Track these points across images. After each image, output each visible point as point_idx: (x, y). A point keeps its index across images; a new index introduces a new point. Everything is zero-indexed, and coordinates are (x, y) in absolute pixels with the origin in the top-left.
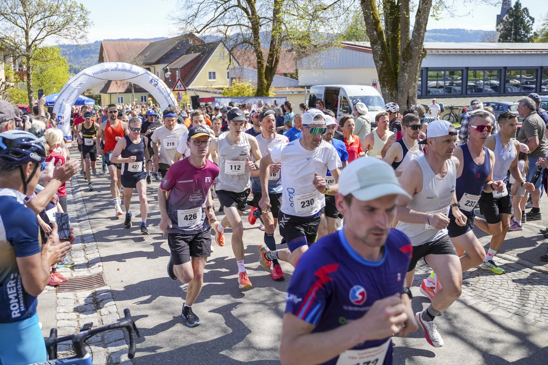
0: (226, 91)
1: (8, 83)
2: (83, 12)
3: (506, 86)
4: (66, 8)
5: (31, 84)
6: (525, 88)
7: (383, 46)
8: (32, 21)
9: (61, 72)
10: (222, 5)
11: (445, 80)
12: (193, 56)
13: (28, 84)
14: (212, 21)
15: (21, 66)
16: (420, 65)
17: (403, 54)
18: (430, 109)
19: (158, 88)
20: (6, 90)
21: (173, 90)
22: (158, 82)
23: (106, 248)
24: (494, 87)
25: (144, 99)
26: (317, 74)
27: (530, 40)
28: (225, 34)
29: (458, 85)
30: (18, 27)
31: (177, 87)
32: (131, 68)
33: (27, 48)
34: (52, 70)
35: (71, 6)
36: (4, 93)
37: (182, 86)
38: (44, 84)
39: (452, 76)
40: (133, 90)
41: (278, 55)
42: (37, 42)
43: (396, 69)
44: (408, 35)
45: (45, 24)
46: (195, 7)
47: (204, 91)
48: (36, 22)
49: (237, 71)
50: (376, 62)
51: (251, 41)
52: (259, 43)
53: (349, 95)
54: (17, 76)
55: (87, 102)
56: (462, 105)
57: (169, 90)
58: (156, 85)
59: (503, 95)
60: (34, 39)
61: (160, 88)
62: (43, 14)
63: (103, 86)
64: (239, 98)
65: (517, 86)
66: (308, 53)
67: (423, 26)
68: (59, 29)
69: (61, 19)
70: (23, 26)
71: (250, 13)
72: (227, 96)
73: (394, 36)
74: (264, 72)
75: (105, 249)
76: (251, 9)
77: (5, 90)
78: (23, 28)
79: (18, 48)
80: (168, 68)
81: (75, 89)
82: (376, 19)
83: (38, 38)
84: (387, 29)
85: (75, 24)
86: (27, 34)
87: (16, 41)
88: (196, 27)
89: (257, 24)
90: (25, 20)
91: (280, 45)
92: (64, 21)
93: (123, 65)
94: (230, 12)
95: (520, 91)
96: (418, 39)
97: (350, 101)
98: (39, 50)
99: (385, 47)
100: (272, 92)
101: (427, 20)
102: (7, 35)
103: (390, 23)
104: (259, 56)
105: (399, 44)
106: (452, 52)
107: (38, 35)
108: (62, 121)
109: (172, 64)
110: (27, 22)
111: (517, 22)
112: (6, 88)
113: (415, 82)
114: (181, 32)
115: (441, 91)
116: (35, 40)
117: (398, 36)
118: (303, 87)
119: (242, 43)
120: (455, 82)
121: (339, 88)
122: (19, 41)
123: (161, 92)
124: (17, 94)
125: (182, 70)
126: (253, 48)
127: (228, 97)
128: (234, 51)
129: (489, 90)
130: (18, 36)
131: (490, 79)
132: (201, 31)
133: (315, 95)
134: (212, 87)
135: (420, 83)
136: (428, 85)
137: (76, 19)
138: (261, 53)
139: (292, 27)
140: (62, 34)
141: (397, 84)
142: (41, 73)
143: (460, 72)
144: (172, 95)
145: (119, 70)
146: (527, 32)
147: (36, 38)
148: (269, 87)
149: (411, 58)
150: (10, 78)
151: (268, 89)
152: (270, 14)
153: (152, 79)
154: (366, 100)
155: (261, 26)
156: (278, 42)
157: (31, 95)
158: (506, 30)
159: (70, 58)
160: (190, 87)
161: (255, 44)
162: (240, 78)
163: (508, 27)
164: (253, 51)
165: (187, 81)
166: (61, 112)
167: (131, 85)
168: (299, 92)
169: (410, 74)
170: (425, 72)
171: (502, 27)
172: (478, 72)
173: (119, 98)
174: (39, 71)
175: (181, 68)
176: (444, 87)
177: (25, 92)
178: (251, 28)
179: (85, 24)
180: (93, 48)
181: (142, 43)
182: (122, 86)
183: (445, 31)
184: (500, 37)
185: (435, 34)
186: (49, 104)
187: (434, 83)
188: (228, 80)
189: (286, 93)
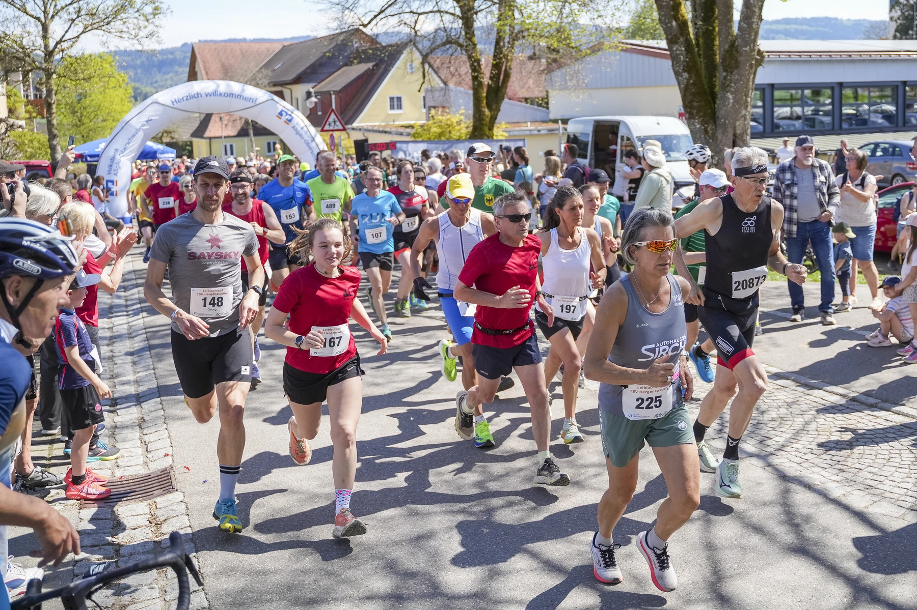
0: (420, 130)
1: (11, 121)
3: (907, 114)
5: (55, 122)
7: (688, 46)
8: (55, 6)
9: (117, 100)
11: (803, 104)
12: (358, 69)
13: (49, 123)
14: (390, 6)
15: (37, 89)
16: (754, 79)
17: (724, 60)
18: (777, 156)
19: (294, 127)
20: (8, 133)
21: (322, 130)
22: (293, 115)
23: (183, 422)
24: (887, 116)
25: (270, 148)
26: (579, 96)
28: (414, 29)
29: (826, 114)
30: (28, 17)
31: (330, 125)
32: (243, 90)
33: (46, 55)
34: (100, 97)
37: (338, 123)
38: (85, 121)
39: (817, 98)
40: (251, 132)
41: (509, 64)
42: (65, 45)
43: (712, 86)
44: (731, 27)
45: (79, 12)
47: (379, 132)
48: (62, 8)
49: (437, 94)
50: (677, 74)
51: (461, 41)
52: (475, 45)
53: (635, 134)
54: (30, 107)
55: (161, 154)
57: (312, 130)
58: (290, 121)
59: (903, 129)
60: (58, 39)
61: (297, 126)
63: (197, 124)
64: (442, 143)
66: (562, 60)
67: (757, 11)
68: (106, 21)
70: (38, 16)
72: (420, 139)
73: (707, 29)
74: (485, 95)
75: (179, 422)
77: (5, 133)
78: (38, 19)
79: (29, 56)
80: (312, 90)
81: (138, 131)
83: (67, 37)
84: (695, 18)
85: (138, 11)
86: (45, 28)
87: (25, 42)
88: (360, 16)
89: (469, 10)
90: (41, 4)
91: (513, 48)
92: (117, 6)
93: (228, 86)
96: (748, 34)
97: (638, 144)
98: (69, 59)
99: (693, 49)
100: (500, 132)
102: (8, 32)
103: (700, 5)
104: (475, 67)
105: (717, 43)
106: (814, 57)
107: (67, 32)
108: (114, 189)
109: (323, 83)
110: (45, 8)
113: (746, 108)
115: (798, 124)
116: (61, 41)
117: (714, 28)
118: (555, 121)
119: (444, 44)
120: (821, 109)
121: (618, 122)
122: (31, 44)
123: (298, 133)
124: (31, 141)
125: (340, 95)
126: (464, 52)
127: (422, 142)
128: (430, 58)
129: (880, 121)
130: (29, 33)
131: (881, 103)
132: (369, 23)
133: (577, 135)
134: (397, 123)
135: (760, 111)
136: (775, 114)
138: (478, 61)
139: (530, 14)
140: (112, 30)
141: (715, 113)
142: (79, 101)
143: (829, 91)
144: (319, 139)
145: (220, 94)
147: (63, 37)
148: (494, 123)
149: (737, 67)
150: (18, 111)
151: (493, 126)
153: (282, 111)
154: (666, 142)
155: (476, 13)
156: (509, 43)
157: (55, 142)
158: (906, 18)
159: (136, 74)
160: (355, 125)
161: (466, 46)
162: (443, 107)
163: (909, 14)
164: (464, 58)
165: (351, 113)
166: (112, 172)
167: (247, 122)
168: (549, 130)
169: (736, 96)
170: (768, 91)
171: (899, 13)
172: (860, 91)
173: (225, 146)
174: (74, 98)
175: (340, 91)
176: (803, 118)
177: (44, 138)
178: (461, 18)
179: (156, 12)
180: (179, 55)
181: (268, 45)
182: (230, 124)
183: (804, 21)
184: (896, 31)
185: (788, 27)
186: (89, 158)
187: (785, 111)
188: (424, 111)
189: (528, 133)
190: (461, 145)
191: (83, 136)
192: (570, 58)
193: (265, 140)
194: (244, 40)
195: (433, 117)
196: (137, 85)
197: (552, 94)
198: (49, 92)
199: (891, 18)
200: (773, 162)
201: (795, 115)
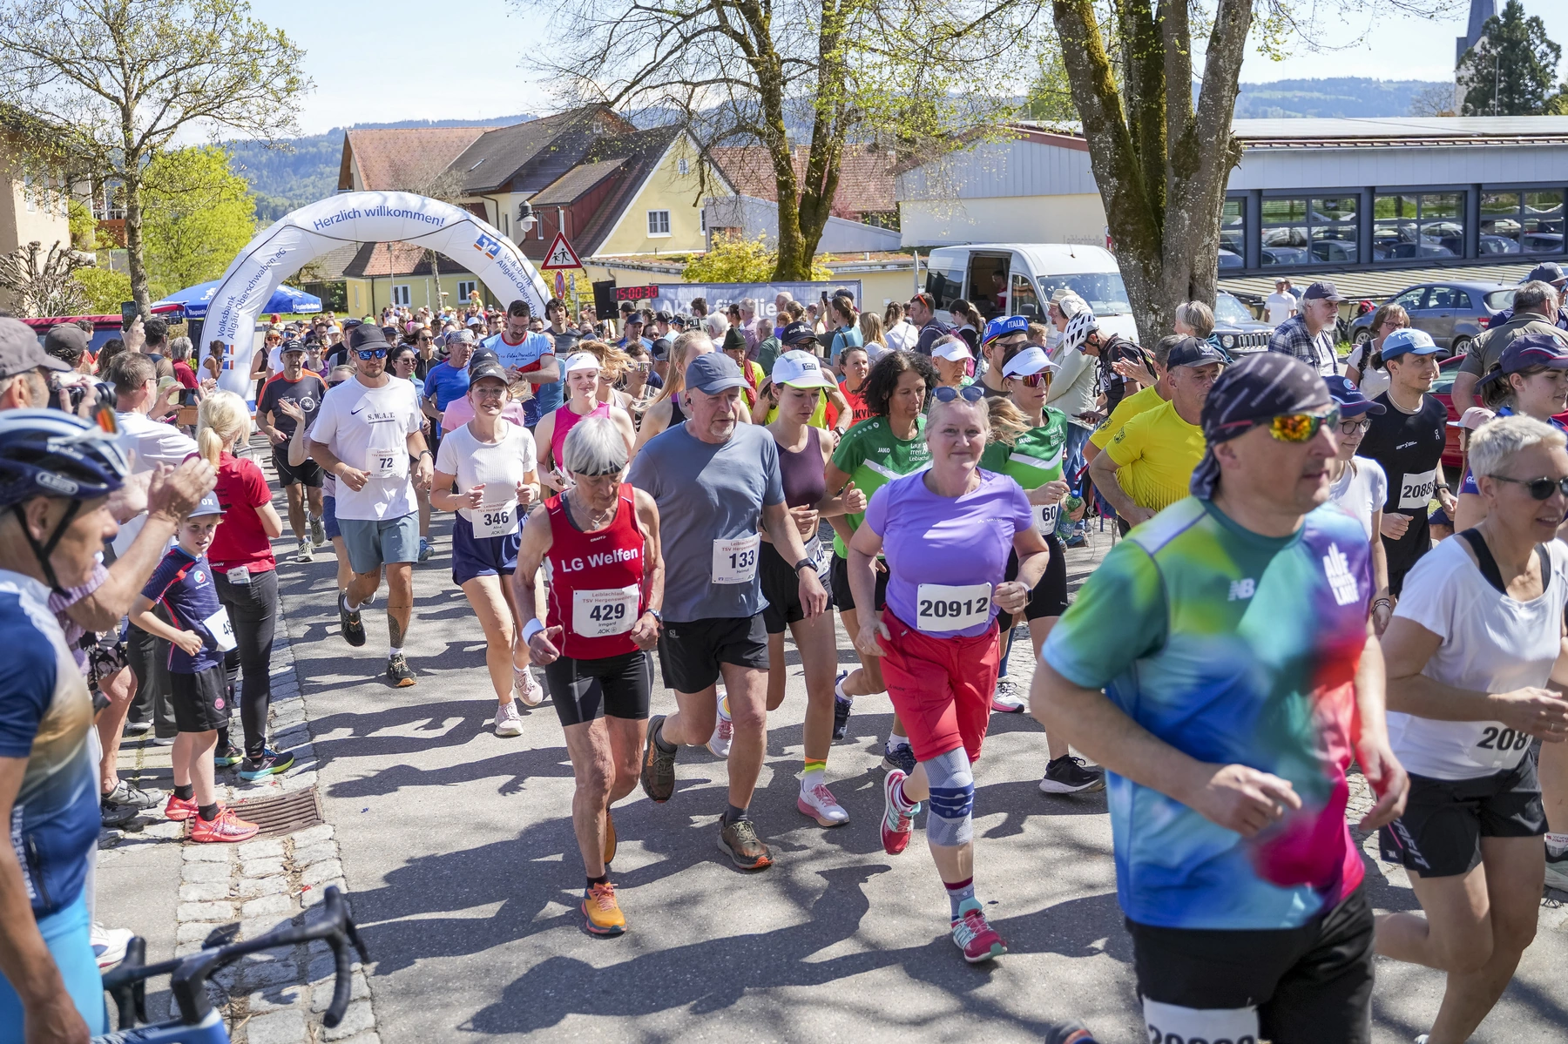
0: (696, 265)
1: (76, 254)
2: (285, 52)
3: (1483, 237)
4: (238, 43)
5: (140, 256)
6: (1538, 242)
7: (1118, 136)
8: (142, 79)
9: (232, 219)
10: (675, 26)
11: (1311, 222)
12: (601, 169)
13: (133, 257)
14: (649, 72)
15: (114, 206)
16: (1224, 185)
17: (1175, 157)
19: (500, 263)
20: (72, 273)
21: (545, 267)
24: (1449, 241)
25: (464, 293)
26: (946, 213)
27: (1550, 108)
28: (687, 107)
29: (1349, 237)
30: (102, 97)
31: (556, 258)
32: (423, 205)
33: (127, 154)
34: (207, 214)
35: (250, 37)
36: (64, 282)
37: (569, 256)
38: (184, 252)
39: (1332, 213)
40: (435, 268)
41: (835, 163)
42: (156, 139)
43: (1157, 199)
44: (1188, 104)
45: (177, 88)
46: (601, 33)
47: (633, 267)
48: (153, 83)
49: (722, 210)
50: (1100, 180)
51: (760, 126)
52: (783, 132)
53: (1035, 274)
54: (103, 233)
55: (298, 303)
56: (1357, 294)
57: (529, 266)
58: (495, 253)
59: (1474, 261)
60: (145, 131)
61: (505, 261)
62: (171, 59)
63: (352, 257)
64: (733, 286)
65: (1514, 235)
66: (920, 155)
67: (1229, 77)
68: (217, 101)
69: (224, 73)
70: (117, 95)
71: (756, 49)
72: (696, 281)
73: (1149, 108)
74: (797, 210)
76: (757, 36)
77: (68, 272)
78: (116, 100)
79: (103, 157)
80: (527, 204)
81: (264, 269)
82: (1097, 61)
83: (159, 127)
84: (1129, 89)
85: (264, 86)
86: (127, 115)
87: (97, 135)
88: (603, 89)
89: (772, 79)
90: (120, 78)
91: (842, 137)
92: (233, 78)
93: (401, 198)
94: (700, 46)
95: (1521, 250)
96: (1215, 116)
97: (1040, 289)
98: (160, 159)
99: (1126, 139)
100: (821, 269)
101: (1239, 62)
102: (72, 121)
103: (1138, 70)
104: (783, 166)
105: (1164, 130)
106: (1328, 146)
107: (158, 119)
108: (228, 357)
109: (545, 192)
110: (127, 83)
111: (1513, 57)
112: (70, 268)
113: (1211, 234)
114: (562, 104)
116: (150, 133)
117: (1160, 107)
118: (909, 251)
119: (733, 132)
120: (1340, 228)
121: (1010, 254)
122: (106, 138)
123: (507, 272)
124: (105, 284)
125: (573, 209)
126: (765, 144)
127: (700, 285)
128: (713, 152)
129: (1438, 248)
130: (104, 122)
131: (1440, 219)
132: (618, 99)
133: (943, 273)
134: (659, 253)
135: (1240, 232)
136: (1265, 238)
137: (265, 71)
138: (787, 158)
139: (870, 84)
140: (225, 116)
141: (1161, 241)
142: (175, 221)
143: (1354, 200)
144: (539, 281)
145: (389, 212)
146: (1542, 84)
147: (153, 126)
148: (812, 254)
149: (1197, 169)
150: (86, 238)
151: (810, 260)
152: (811, 50)
153: (483, 236)
154: (1086, 285)
155: (784, 82)
156: (835, 128)
157: (141, 288)
158: (1484, 79)
159: (260, 177)
160: (595, 256)
161: (769, 135)
162: (733, 229)
163: (1489, 73)
164: (766, 152)
165: (588, 239)
166: (226, 333)
167: (428, 253)
168: (899, 265)
169: (1194, 214)
170: (1252, 202)
171: (1473, 71)
172: (1404, 198)
173: (396, 290)
174: (169, 217)
175: (572, 203)
176: (1309, 243)
177: (125, 279)
178: (759, 91)
179: (292, 84)
180: (324, 148)
181: (460, 132)
182: (403, 256)
183: (1316, 85)
184: (1467, 100)
185: (1289, 95)
186: (191, 312)
187: (1282, 233)
188: (703, 234)
189: (866, 269)
190: (760, 291)
191: (181, 275)
192: (934, 153)
193: (456, 280)
194: (425, 123)
195: (716, 244)
196: (262, 194)
197: (905, 208)
198: (133, 210)
199: (1459, 80)
200: (1259, 318)
201: (1297, 239)
